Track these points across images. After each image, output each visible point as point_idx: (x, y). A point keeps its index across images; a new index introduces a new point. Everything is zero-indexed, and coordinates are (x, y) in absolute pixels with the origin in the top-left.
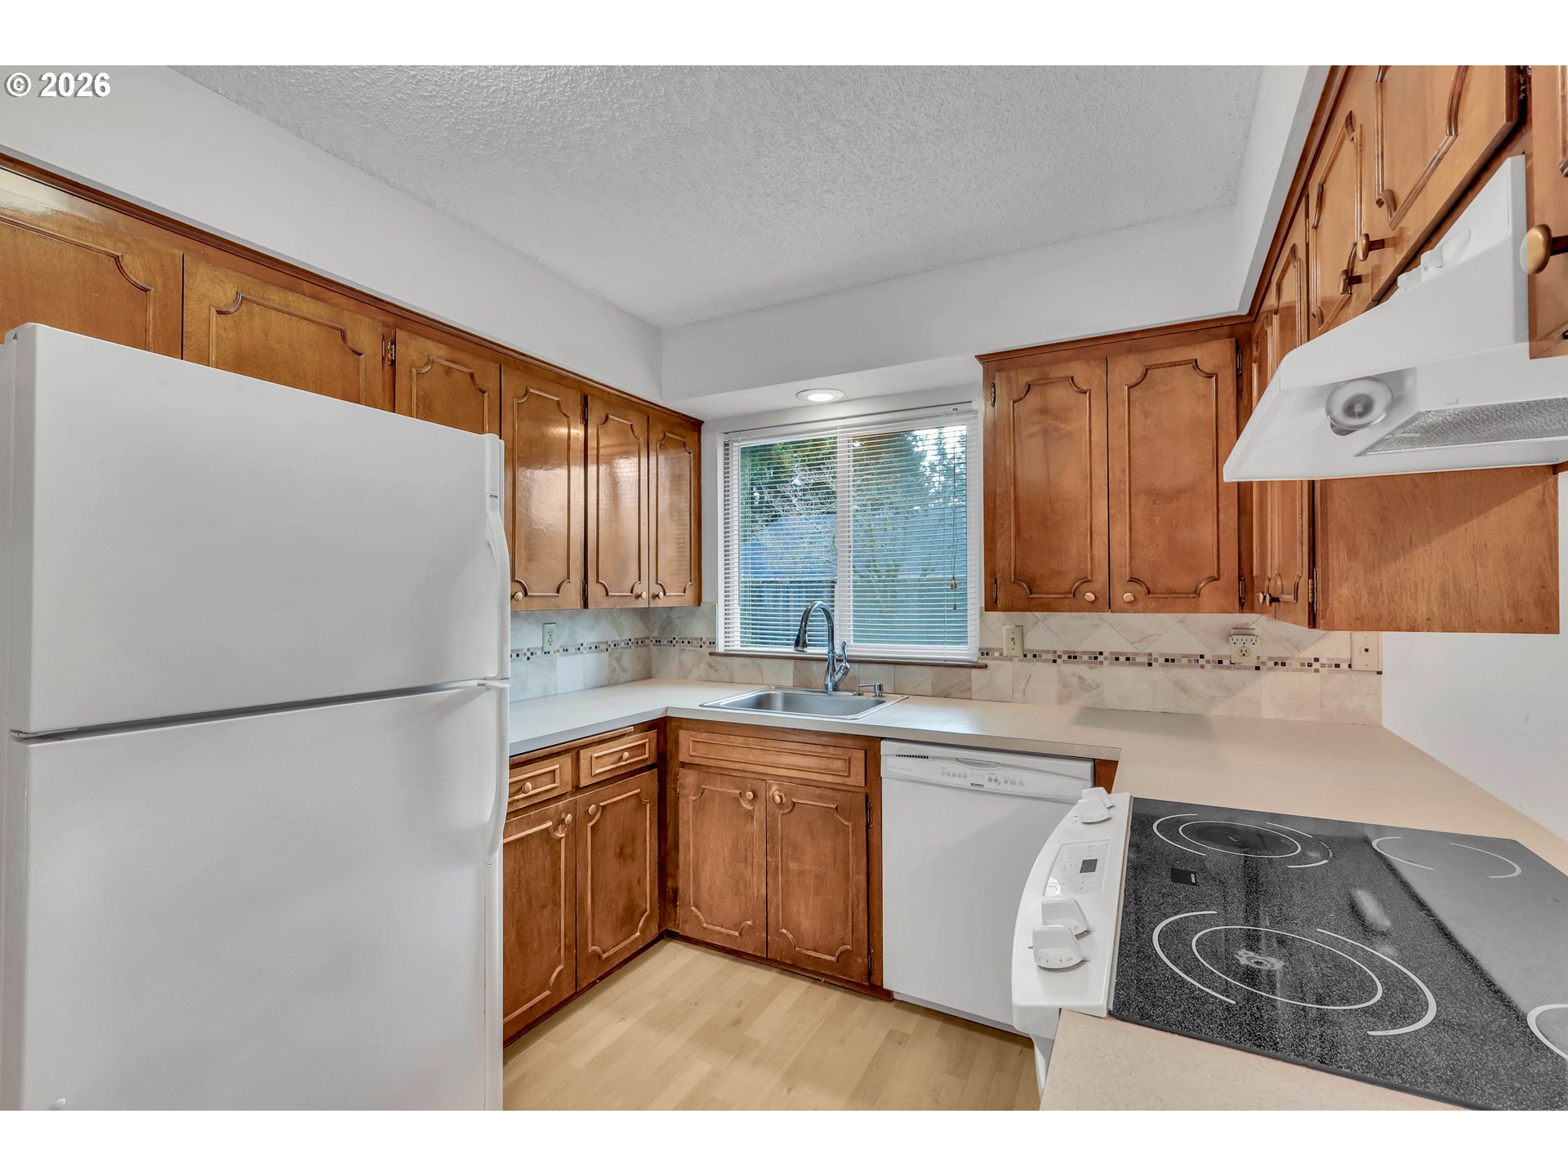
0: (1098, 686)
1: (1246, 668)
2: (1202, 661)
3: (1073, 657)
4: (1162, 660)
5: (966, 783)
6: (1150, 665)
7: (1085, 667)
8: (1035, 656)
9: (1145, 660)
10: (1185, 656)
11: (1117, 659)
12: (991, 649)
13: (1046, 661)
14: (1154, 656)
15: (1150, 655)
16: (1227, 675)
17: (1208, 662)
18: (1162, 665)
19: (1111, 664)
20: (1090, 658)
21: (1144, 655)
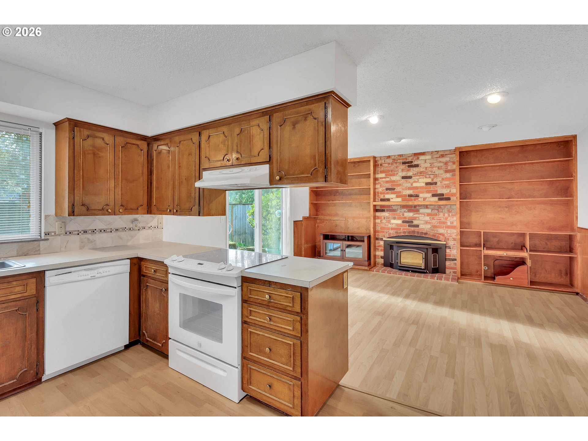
0: (95, 241)
1: (136, 230)
2: (126, 229)
3: (85, 232)
4: (115, 230)
5: (89, 277)
6: (111, 232)
7: (90, 235)
8: (70, 233)
9: (110, 230)
10: (121, 228)
11: (101, 231)
12: (50, 232)
13: (75, 234)
14: (112, 229)
15: (111, 229)
16: (132, 233)
17: (127, 229)
18: (115, 232)
19: (99, 233)
20: (92, 232)
21: (109, 229)
